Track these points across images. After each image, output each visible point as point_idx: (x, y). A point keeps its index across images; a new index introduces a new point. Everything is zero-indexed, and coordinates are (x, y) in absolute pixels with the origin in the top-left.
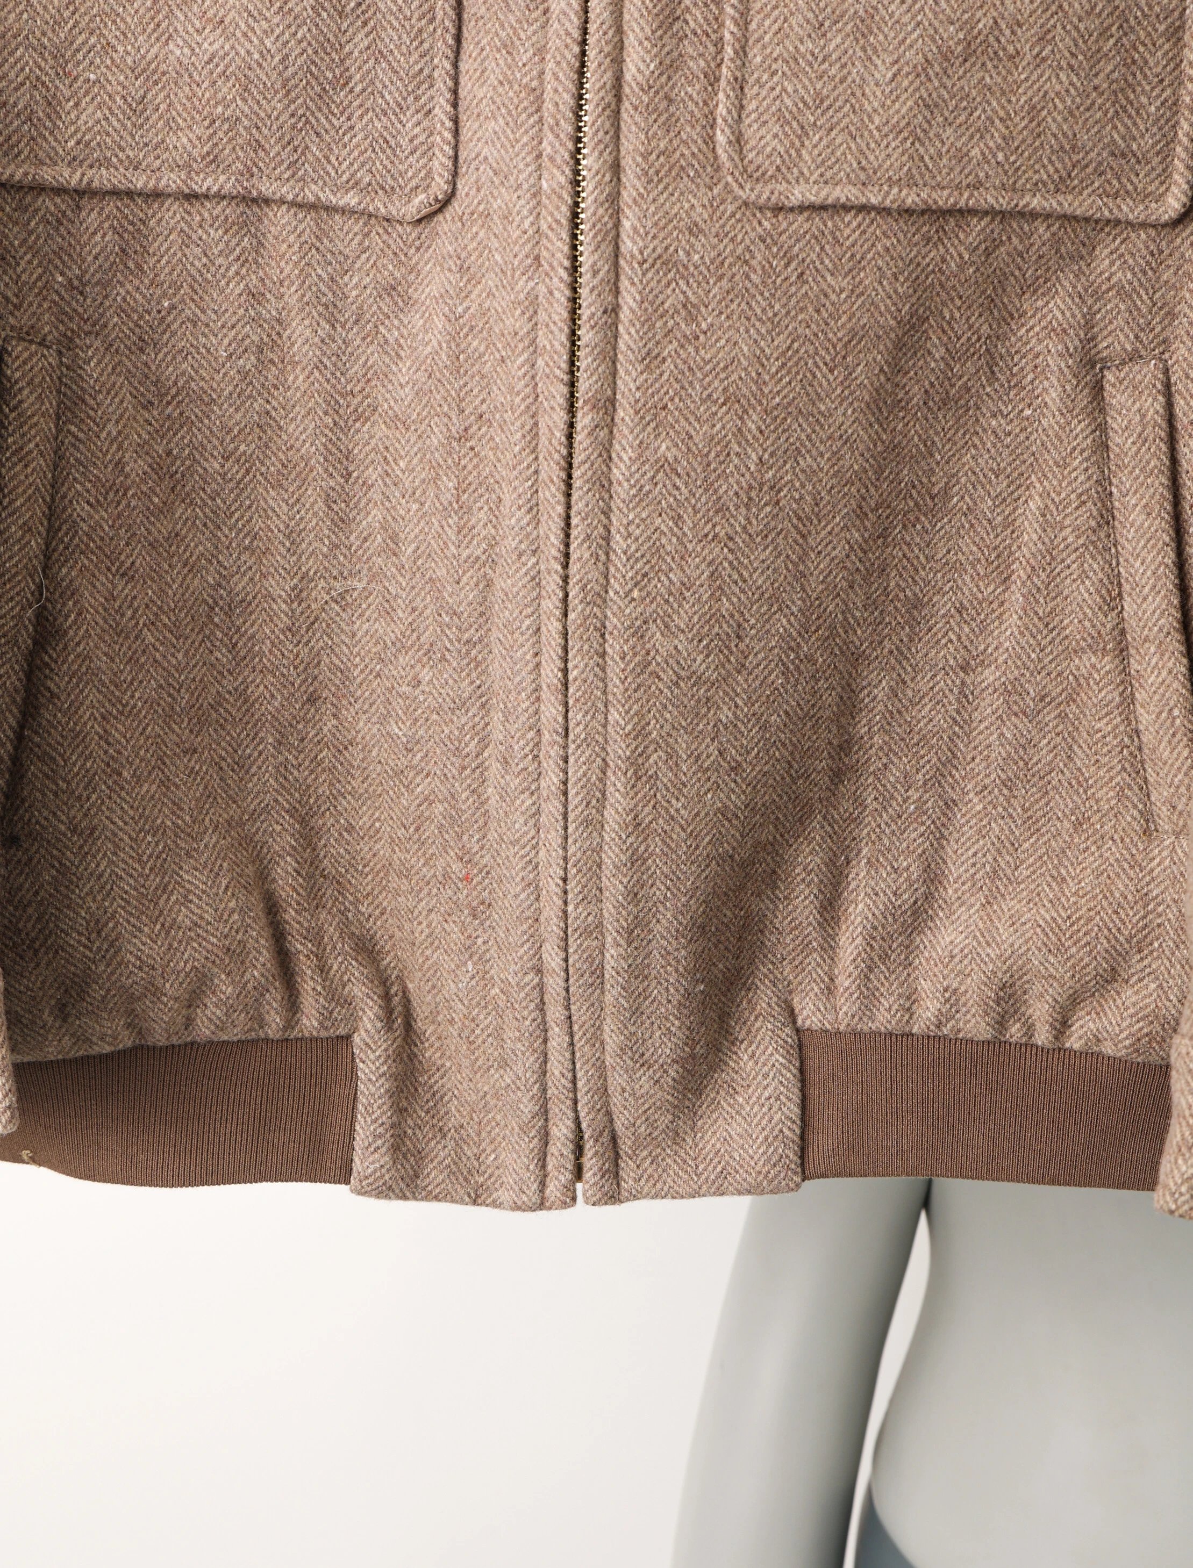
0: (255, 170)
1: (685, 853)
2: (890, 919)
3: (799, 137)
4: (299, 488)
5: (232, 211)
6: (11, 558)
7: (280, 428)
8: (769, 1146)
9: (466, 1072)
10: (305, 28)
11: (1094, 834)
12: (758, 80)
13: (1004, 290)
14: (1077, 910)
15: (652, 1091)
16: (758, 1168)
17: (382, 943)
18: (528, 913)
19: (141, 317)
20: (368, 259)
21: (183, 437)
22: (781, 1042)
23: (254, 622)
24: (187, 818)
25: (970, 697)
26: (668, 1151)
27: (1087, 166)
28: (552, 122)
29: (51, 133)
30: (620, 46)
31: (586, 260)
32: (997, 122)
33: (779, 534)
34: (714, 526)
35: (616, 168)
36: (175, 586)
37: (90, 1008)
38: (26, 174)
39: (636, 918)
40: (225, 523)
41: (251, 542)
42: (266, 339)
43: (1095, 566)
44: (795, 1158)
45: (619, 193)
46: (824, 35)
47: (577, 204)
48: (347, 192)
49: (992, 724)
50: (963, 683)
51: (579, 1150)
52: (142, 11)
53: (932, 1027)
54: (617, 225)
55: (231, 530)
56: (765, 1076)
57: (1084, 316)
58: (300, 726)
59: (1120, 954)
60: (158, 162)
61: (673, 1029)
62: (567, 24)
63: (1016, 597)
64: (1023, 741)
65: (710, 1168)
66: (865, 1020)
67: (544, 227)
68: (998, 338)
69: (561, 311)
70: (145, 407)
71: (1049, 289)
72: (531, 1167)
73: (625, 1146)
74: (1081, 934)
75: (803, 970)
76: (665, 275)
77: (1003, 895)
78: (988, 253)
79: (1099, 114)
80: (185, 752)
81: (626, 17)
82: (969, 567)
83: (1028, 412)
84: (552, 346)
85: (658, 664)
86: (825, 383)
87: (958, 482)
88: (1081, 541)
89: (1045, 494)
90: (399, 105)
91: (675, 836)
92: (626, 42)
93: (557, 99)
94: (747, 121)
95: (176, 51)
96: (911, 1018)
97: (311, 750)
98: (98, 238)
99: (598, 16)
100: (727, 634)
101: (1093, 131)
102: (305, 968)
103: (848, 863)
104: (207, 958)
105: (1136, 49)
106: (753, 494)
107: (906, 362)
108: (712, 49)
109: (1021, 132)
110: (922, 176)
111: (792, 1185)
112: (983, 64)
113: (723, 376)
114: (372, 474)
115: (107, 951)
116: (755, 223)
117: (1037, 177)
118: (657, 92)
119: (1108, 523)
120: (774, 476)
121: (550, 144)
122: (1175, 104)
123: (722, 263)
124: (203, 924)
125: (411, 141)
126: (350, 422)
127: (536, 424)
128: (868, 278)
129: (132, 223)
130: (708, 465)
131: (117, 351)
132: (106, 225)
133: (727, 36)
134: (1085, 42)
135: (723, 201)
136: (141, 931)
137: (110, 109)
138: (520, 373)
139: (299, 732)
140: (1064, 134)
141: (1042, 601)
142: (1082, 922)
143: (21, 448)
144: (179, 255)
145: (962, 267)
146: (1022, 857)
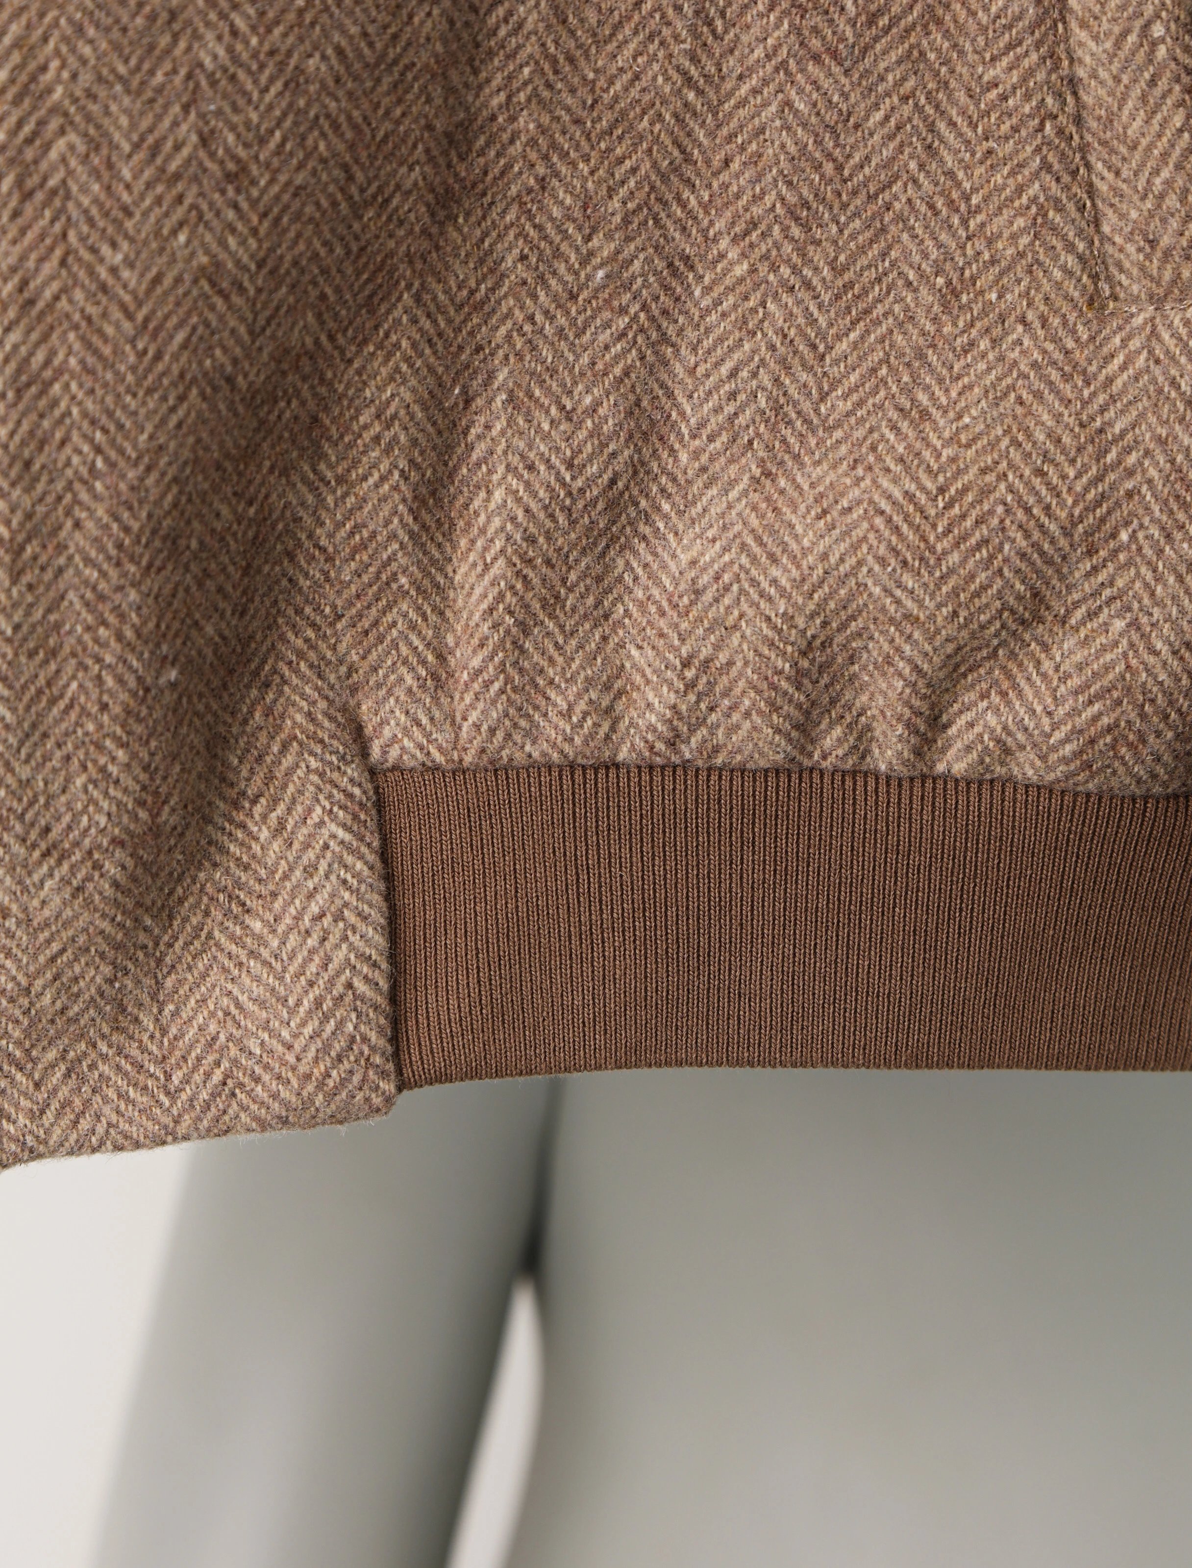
1: (133, 369)
2: (561, 519)
8: (326, 1018)
11: (984, 313)
14: (959, 472)
15: (69, 912)
16: (303, 1068)
22: (338, 796)
25: (719, 24)
26: (103, 1047)
39: (29, 516)
44: (382, 1043)
49: (765, 82)
53: (660, 746)
56: (310, 871)
59: (1050, 562)
61: (113, 769)
64: (831, 117)
65: (198, 1078)
66: (518, 738)
74: (969, 523)
75: (380, 639)
77: (797, 457)
91: (110, 330)
96: (613, 729)
103: (468, 402)
111: (377, 1100)
142: (970, 497)
146: (834, 372)
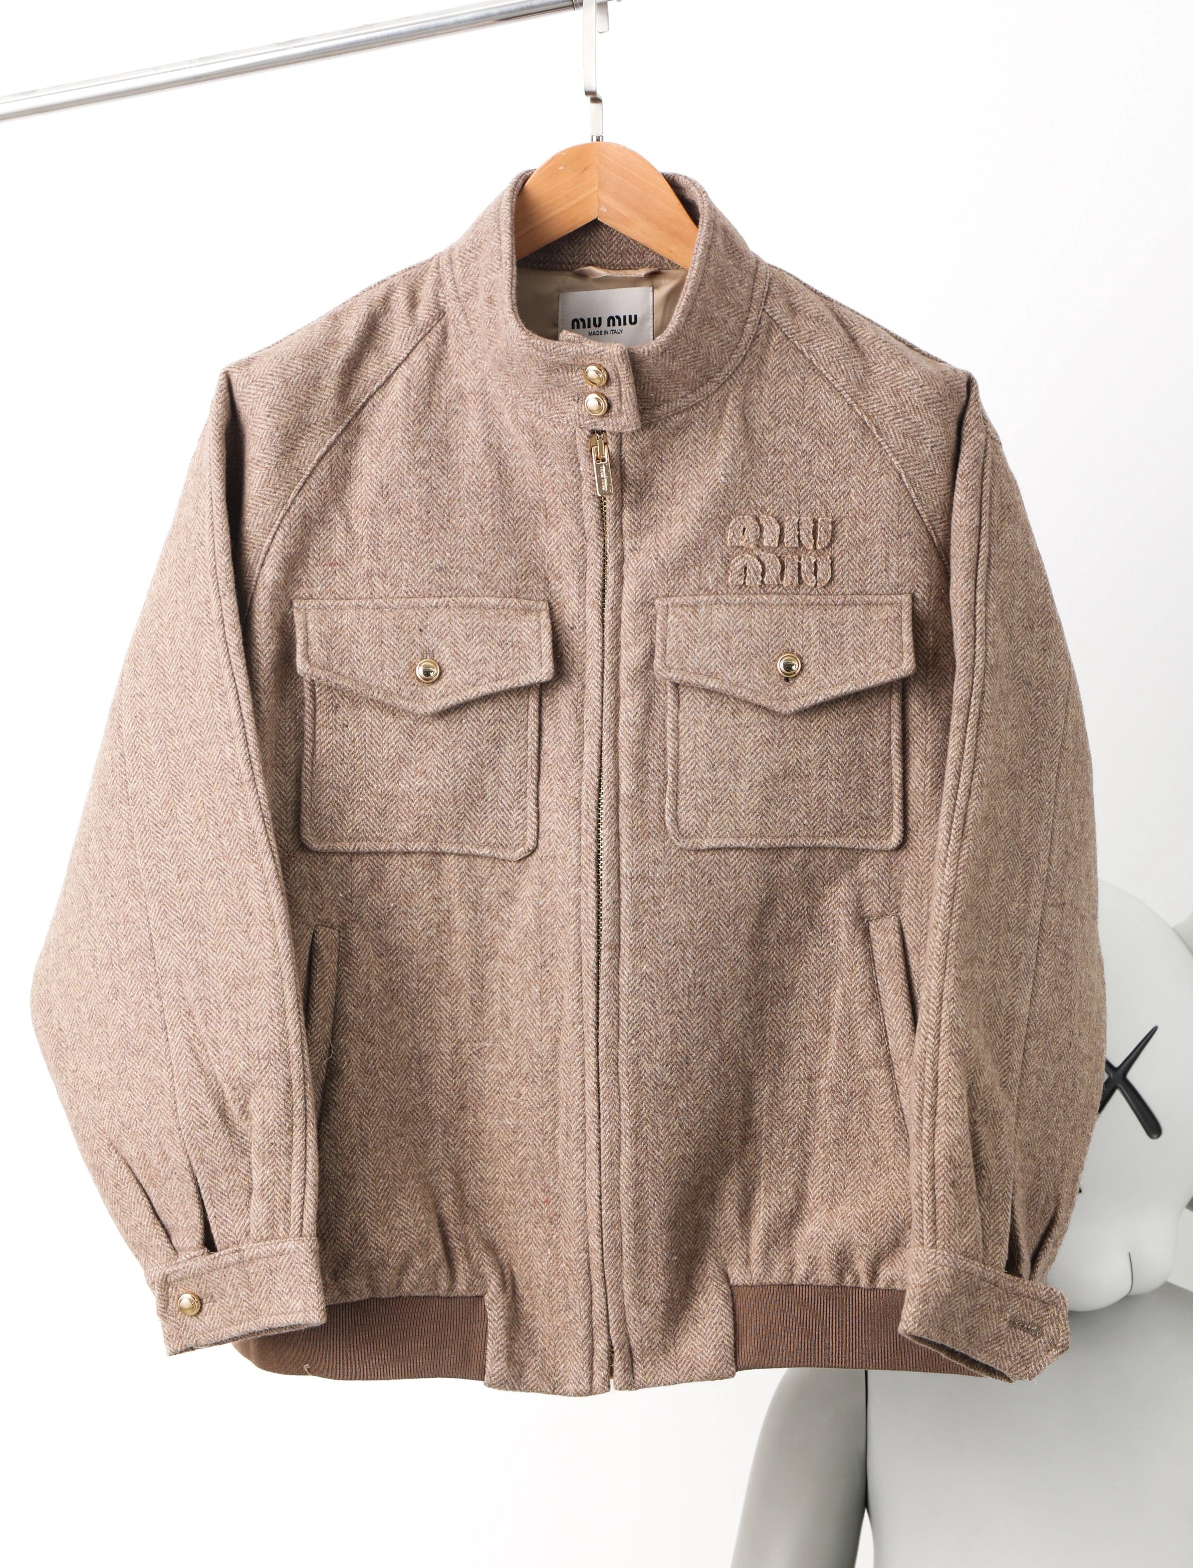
0: (439, 839)
1: (664, 1180)
2: (778, 1220)
3: (706, 817)
4: (457, 995)
5: (426, 859)
6: (317, 1034)
7: (448, 965)
8: (717, 1350)
9: (547, 1316)
10: (465, 773)
11: (884, 1167)
12: (684, 791)
13: (814, 884)
14: (876, 1207)
15: (651, 1320)
16: (711, 1363)
17: (499, 1244)
18: (580, 1218)
19: (379, 912)
20: (494, 880)
21: (398, 971)
22: (721, 1292)
23: (432, 1066)
24: (399, 1171)
25: (814, 1095)
26: (661, 1357)
27: (849, 824)
28: (586, 814)
29: (341, 826)
30: (618, 778)
31: (604, 878)
32: (802, 805)
33: (705, 1009)
34: (672, 1006)
35: (617, 834)
36: (393, 1048)
37: (350, 1273)
38: (329, 847)
39: (639, 1216)
40: (418, 1015)
41: (431, 1024)
42: (441, 920)
43: (872, 1022)
44: (731, 1357)
45: (619, 846)
46: (715, 770)
47: (599, 851)
48: (484, 847)
49: (826, 1109)
50: (809, 1087)
51: (611, 1359)
52: (386, 768)
53: (804, 1280)
54: (619, 861)
55: (421, 1018)
56: (713, 1312)
57: (856, 896)
58: (456, 1123)
59: (900, 1230)
60: (391, 837)
61: (661, 1282)
62: (592, 768)
63: (833, 1040)
64: (843, 1118)
65: (684, 1366)
66: (767, 1277)
67: (583, 863)
68: (813, 907)
69: (592, 903)
70: (379, 957)
71: (837, 883)
72: (585, 1369)
73: (637, 1354)
74: (879, 1220)
75: (732, 1251)
76: (643, 884)
77: (838, 1204)
78: (803, 867)
79: (853, 800)
80: (398, 1136)
81: (620, 765)
82: (808, 1025)
83: (832, 944)
84: (588, 919)
85: (646, 1078)
86: (725, 933)
87: (798, 981)
88: (864, 1009)
89: (844, 985)
90: (510, 806)
91: (658, 1171)
92: (621, 777)
93: (588, 802)
94: (680, 810)
95: (402, 786)
96: (792, 1275)
97: (461, 1136)
98: (360, 875)
99: (607, 765)
100: (681, 1062)
101: (851, 808)
102: (459, 1255)
103: (754, 1190)
104: (410, 1246)
105: (868, 770)
106: (691, 989)
107: (766, 921)
108: (662, 777)
109: (815, 810)
110: (767, 832)
111: (730, 1373)
112: (793, 780)
113: (673, 931)
114: (495, 987)
115: (360, 1241)
116: (686, 857)
117: (825, 830)
118: (636, 799)
119: (877, 999)
120: (701, 980)
121: (585, 823)
122: (890, 794)
123: (671, 877)
124: (408, 1227)
125: (516, 822)
126: (484, 960)
127: (581, 958)
128: (743, 882)
129: (377, 867)
130: (668, 975)
131: (367, 929)
132: (365, 868)
133: (669, 772)
134: (843, 768)
135: (670, 848)
136: (378, 1230)
137: (369, 814)
138: (572, 933)
139: (455, 1126)
140: (836, 810)
141: (847, 1041)
142: (879, 1213)
143: (323, 979)
144: (400, 880)
145: (791, 874)
146: (847, 1182)
